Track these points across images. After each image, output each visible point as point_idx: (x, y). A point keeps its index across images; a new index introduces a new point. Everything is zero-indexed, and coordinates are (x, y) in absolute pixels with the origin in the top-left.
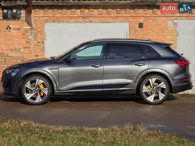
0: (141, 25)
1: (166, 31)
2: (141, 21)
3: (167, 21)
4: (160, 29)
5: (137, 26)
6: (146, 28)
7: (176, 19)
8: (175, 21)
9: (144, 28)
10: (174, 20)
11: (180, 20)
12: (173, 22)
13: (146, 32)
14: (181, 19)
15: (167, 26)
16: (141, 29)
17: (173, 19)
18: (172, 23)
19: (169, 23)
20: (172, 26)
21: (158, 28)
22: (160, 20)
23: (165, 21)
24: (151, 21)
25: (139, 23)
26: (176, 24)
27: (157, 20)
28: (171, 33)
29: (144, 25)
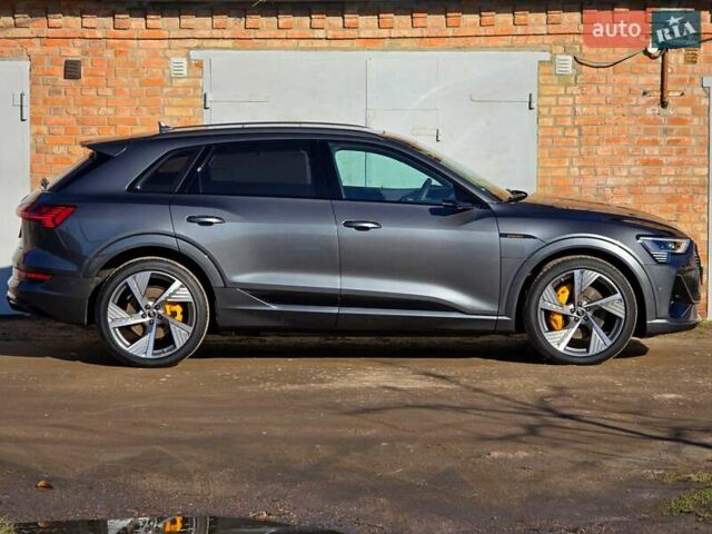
0: (72, 71)
1: (165, 90)
2: (74, 53)
3: (168, 53)
4: (142, 84)
5: (60, 70)
6: (89, 78)
7: (198, 48)
8: (194, 54)
9: (83, 79)
10: (192, 52)
11: (213, 52)
12: (188, 56)
13: (93, 92)
14: (216, 48)
15: (166, 71)
16: (72, 82)
17: (190, 49)
18: (184, 61)
19: (174, 60)
20: (185, 72)
21: (137, 80)
22: (141, 52)
23: (161, 53)
24: (109, 54)
25: (67, 63)
26: (199, 65)
27: (130, 51)
28: (181, 96)
29: (82, 68)
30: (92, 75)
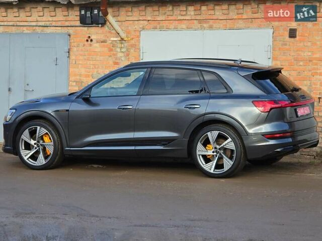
0: (293, 34)
2: (294, 25)
5: (287, 34)
6: (300, 37)
9: (298, 37)
13: (302, 44)
16: (292, 39)
24: (310, 25)
25: (290, 30)
27: (320, 23)
29: (297, 32)
30: (301, 36)
